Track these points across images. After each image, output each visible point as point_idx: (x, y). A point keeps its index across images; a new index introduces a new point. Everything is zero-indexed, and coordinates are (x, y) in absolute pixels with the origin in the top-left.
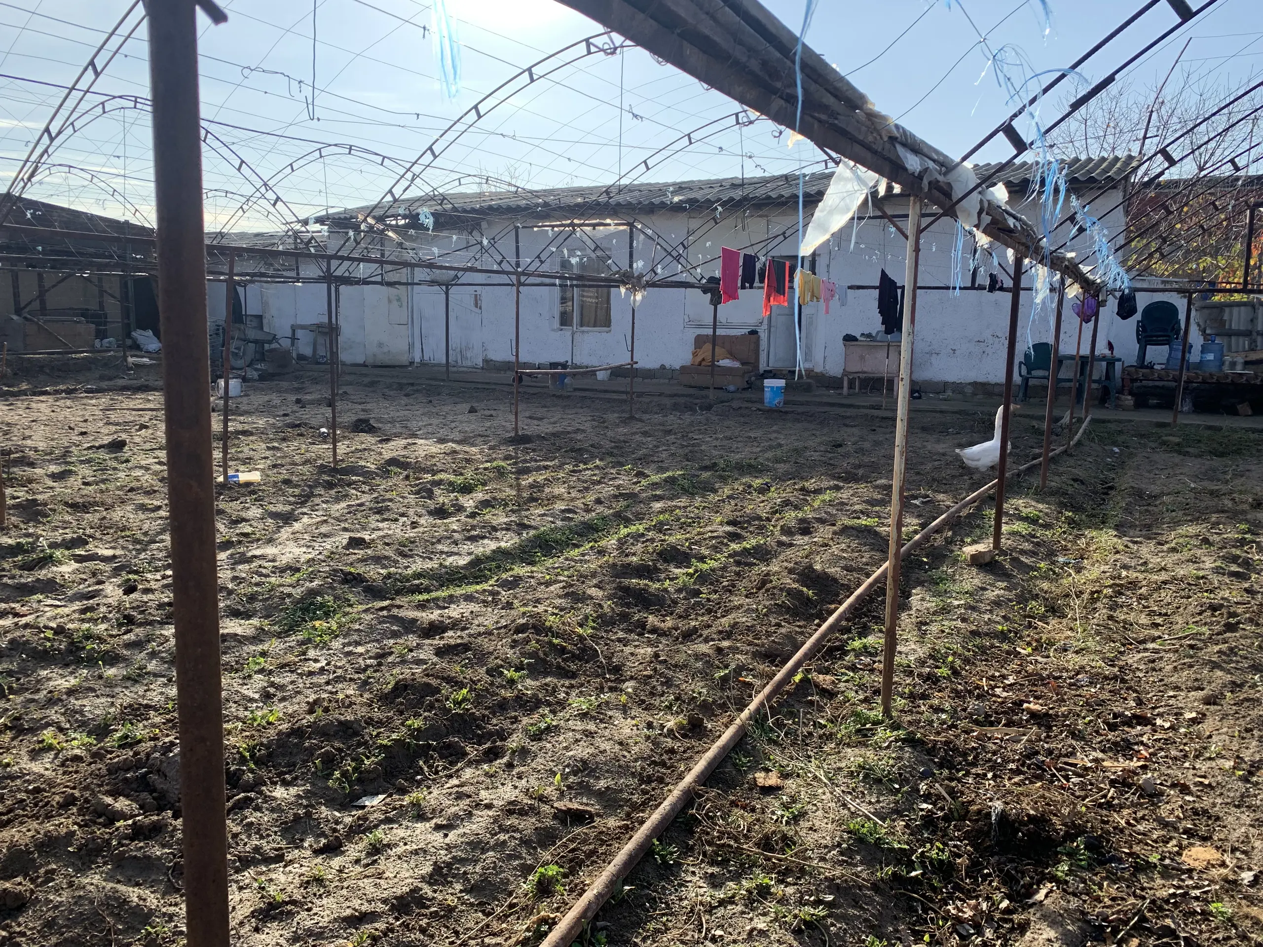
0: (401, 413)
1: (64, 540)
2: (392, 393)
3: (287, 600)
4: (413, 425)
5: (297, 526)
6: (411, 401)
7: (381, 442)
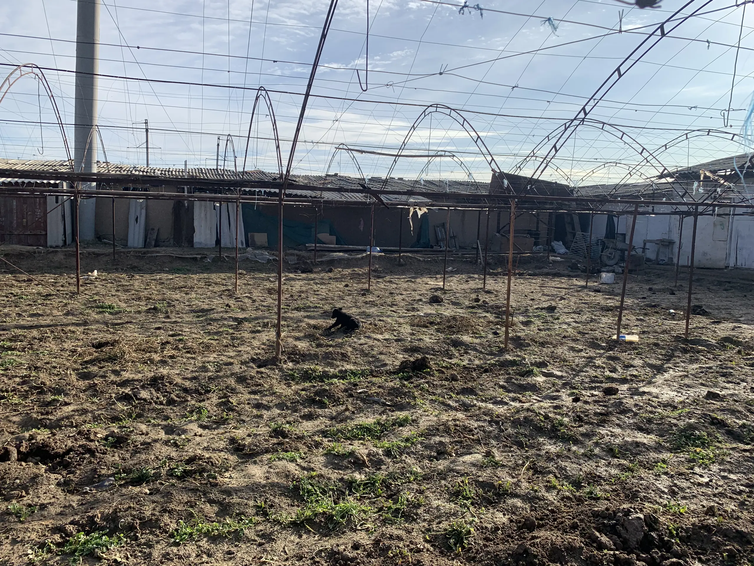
0: (725, 303)
1: (536, 362)
2: (714, 288)
3: (674, 428)
4: (736, 313)
5: (666, 375)
6: (730, 294)
7: (714, 323)
